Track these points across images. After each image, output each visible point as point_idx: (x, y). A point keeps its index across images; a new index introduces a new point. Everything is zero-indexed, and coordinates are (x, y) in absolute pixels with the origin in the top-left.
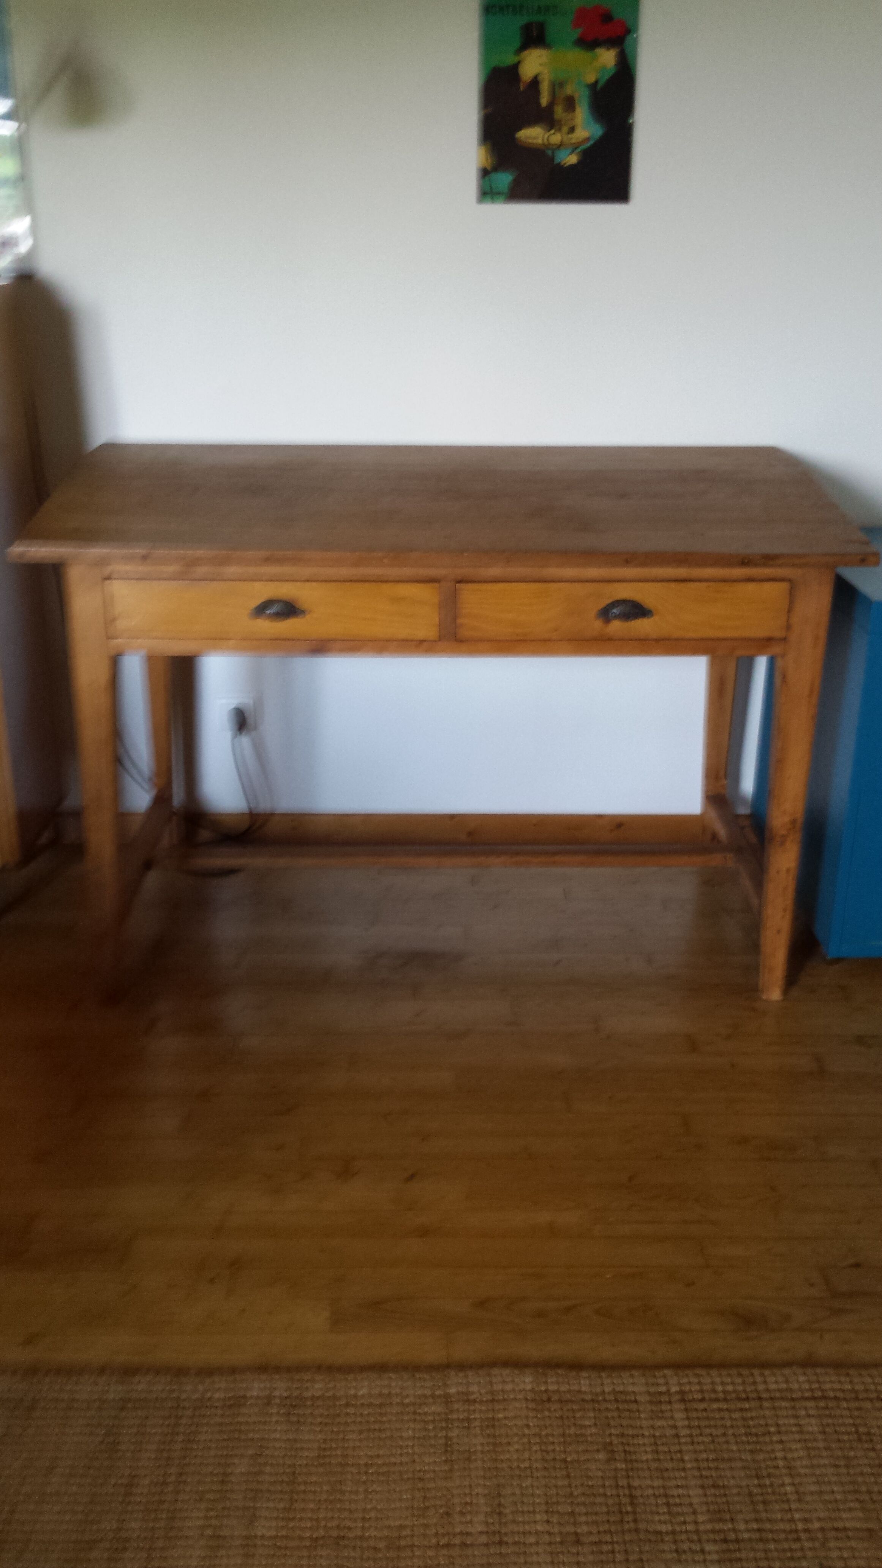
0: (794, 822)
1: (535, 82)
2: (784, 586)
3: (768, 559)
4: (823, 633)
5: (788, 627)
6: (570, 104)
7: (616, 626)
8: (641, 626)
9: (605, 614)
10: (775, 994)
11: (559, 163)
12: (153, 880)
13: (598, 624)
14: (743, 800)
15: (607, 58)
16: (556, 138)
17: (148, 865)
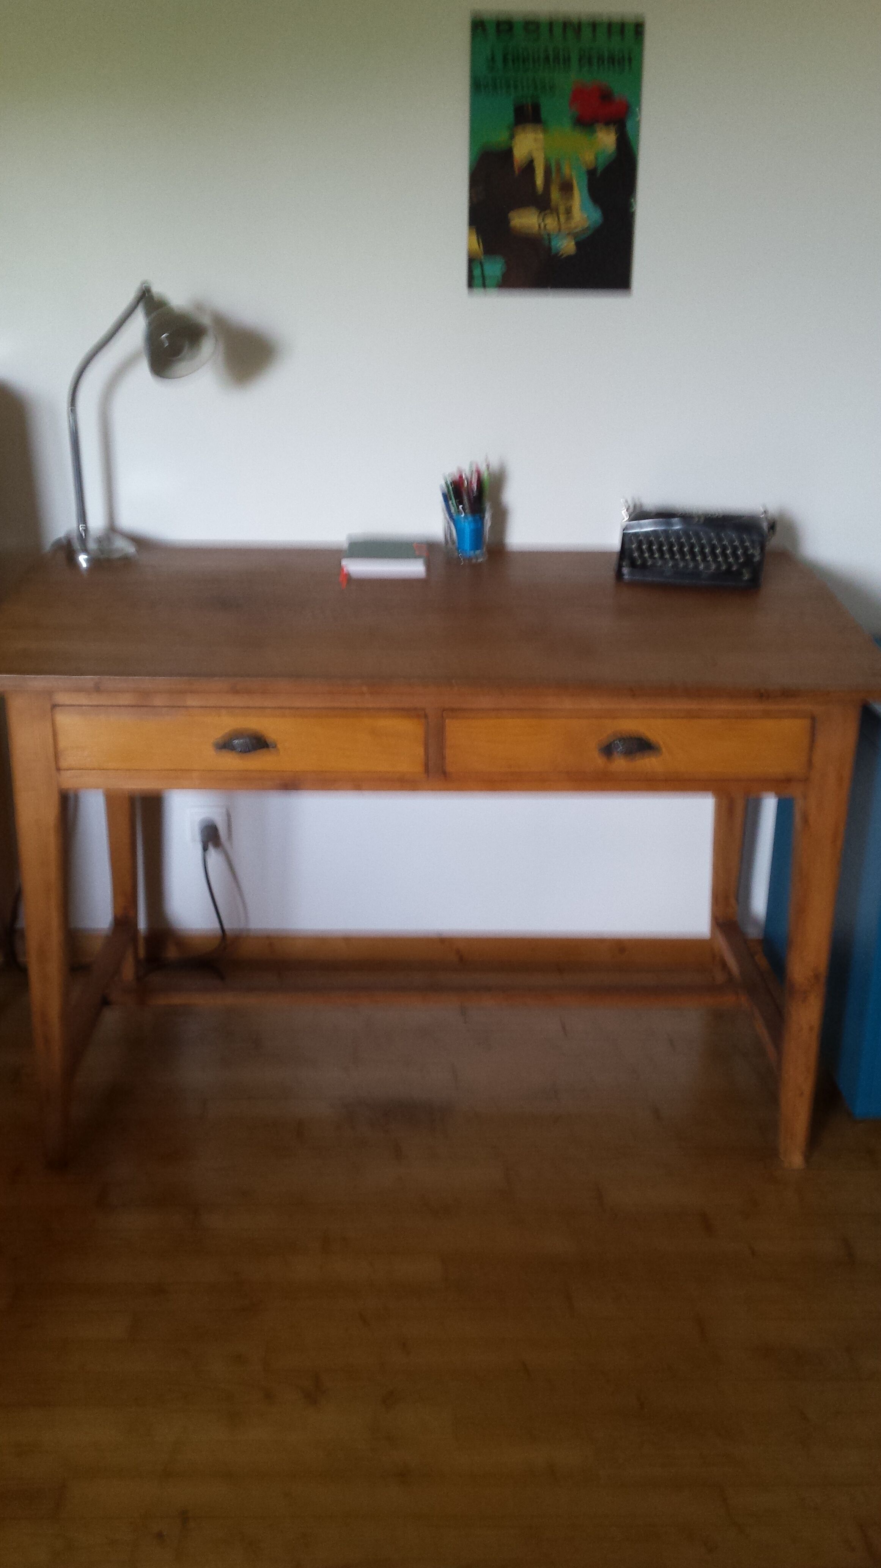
0: (817, 977)
1: (529, 167)
2: (806, 723)
3: (787, 694)
4: (847, 772)
5: (810, 763)
6: (567, 188)
7: (620, 764)
8: (648, 763)
9: (608, 750)
10: (795, 1159)
11: (557, 254)
12: (111, 1018)
13: (600, 761)
14: (755, 922)
15: (607, 140)
16: (551, 223)
17: (105, 1002)
